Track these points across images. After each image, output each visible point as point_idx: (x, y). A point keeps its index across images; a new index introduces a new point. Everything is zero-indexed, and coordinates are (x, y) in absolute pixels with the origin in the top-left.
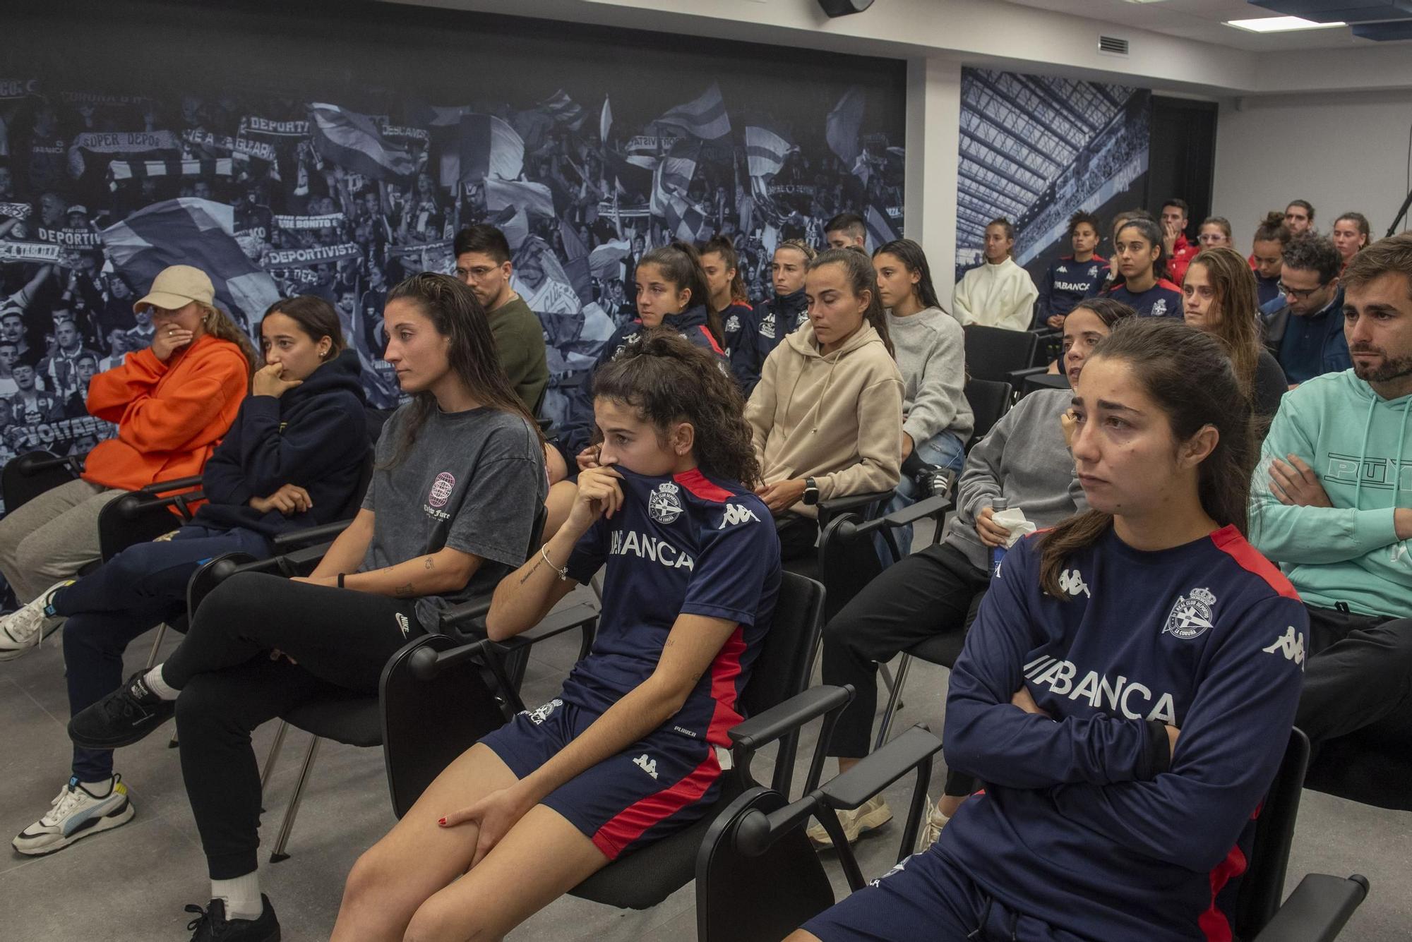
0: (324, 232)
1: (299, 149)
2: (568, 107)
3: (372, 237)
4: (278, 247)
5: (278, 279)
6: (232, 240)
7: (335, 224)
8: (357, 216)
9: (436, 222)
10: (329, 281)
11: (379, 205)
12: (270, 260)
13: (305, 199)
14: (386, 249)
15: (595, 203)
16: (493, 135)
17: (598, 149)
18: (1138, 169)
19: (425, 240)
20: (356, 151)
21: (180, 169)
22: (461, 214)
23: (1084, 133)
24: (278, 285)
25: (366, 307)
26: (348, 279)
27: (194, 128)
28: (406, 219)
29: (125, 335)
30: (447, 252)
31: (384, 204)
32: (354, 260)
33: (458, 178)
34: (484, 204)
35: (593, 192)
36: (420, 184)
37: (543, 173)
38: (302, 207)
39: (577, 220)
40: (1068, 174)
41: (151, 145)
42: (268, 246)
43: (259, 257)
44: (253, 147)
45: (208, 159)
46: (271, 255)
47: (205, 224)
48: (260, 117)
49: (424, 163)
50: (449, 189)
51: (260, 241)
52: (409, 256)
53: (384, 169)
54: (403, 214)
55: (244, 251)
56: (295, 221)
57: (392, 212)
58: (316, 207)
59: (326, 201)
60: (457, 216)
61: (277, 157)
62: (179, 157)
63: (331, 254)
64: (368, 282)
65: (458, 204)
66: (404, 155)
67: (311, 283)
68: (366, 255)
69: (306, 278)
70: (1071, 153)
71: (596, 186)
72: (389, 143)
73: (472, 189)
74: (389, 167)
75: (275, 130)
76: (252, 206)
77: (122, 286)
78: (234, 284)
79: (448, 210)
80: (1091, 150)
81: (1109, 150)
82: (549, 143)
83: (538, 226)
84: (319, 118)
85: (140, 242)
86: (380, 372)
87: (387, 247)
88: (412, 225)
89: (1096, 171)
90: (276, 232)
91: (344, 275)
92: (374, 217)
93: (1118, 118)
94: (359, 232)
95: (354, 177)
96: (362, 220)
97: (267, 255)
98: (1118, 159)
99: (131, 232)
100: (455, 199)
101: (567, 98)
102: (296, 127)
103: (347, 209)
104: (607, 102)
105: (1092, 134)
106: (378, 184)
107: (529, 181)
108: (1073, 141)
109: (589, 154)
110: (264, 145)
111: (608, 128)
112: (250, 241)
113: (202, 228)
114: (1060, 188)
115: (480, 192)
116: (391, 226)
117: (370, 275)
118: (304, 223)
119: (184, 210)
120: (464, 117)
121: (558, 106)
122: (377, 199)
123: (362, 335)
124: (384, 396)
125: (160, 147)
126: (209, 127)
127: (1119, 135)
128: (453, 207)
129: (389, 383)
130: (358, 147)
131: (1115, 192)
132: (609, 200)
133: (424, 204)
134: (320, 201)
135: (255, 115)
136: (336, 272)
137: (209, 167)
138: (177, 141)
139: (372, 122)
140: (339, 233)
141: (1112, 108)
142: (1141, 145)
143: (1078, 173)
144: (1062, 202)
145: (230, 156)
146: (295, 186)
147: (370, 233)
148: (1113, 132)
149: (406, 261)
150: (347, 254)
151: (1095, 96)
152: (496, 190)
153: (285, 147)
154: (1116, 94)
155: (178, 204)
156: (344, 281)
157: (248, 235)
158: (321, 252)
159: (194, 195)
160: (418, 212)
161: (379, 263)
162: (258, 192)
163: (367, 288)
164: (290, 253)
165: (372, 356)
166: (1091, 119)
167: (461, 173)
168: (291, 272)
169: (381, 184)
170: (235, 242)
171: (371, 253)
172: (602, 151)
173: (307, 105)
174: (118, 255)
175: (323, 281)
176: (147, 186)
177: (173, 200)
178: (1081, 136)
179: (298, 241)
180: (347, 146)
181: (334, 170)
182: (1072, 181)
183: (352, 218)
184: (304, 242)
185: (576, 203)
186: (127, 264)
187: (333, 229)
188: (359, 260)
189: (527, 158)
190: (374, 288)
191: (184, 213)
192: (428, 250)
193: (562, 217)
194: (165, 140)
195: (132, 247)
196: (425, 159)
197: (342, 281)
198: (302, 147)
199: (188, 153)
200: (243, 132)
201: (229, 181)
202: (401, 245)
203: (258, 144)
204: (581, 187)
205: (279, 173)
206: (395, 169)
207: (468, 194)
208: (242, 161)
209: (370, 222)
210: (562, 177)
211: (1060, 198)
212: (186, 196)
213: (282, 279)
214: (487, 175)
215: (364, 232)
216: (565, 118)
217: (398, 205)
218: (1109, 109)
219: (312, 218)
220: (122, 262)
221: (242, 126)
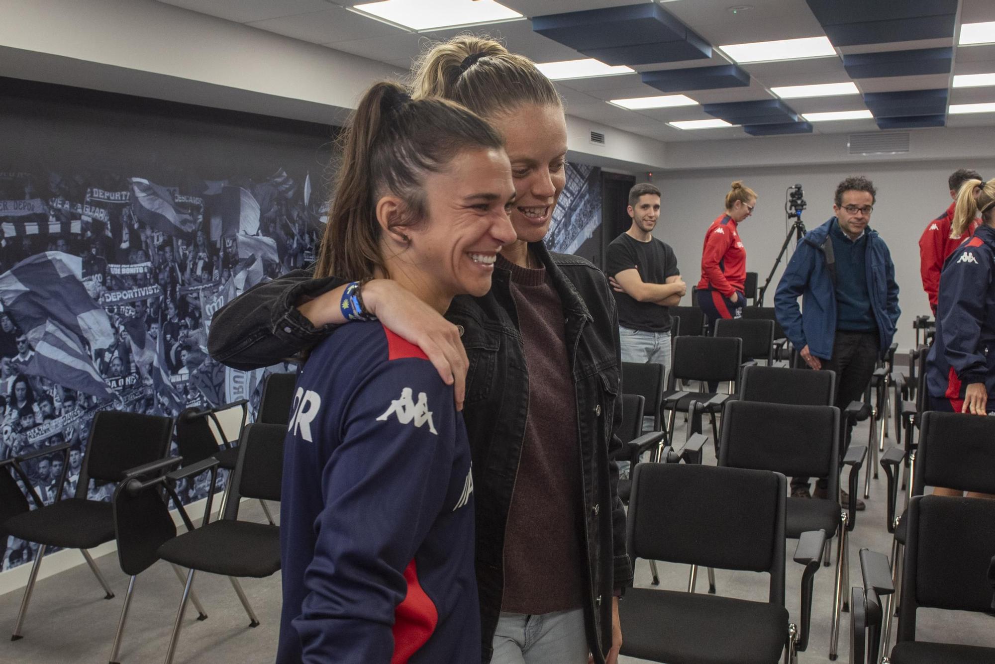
0: (139, 277)
1: (124, 213)
2: (285, 182)
3: (169, 280)
4: (110, 289)
5: (110, 314)
6: (80, 284)
7: (146, 270)
8: (160, 264)
9: (208, 268)
10: (142, 315)
11: (173, 255)
12: (105, 299)
13: (127, 251)
14: (177, 290)
15: (302, 252)
16: (242, 202)
17: (303, 212)
18: (597, 222)
19: (201, 282)
20: (158, 214)
21: (48, 229)
22: (223, 261)
23: (568, 198)
24: (111, 318)
25: (165, 334)
26: (154, 313)
27: (56, 196)
28: (190, 265)
29: (11, 362)
30: (215, 291)
31: (176, 254)
32: (158, 298)
33: (221, 233)
34: (236, 254)
35: (301, 244)
36: (198, 239)
37: (271, 229)
38: (125, 258)
39: (292, 265)
40: (561, 226)
41: (29, 210)
42: (104, 288)
43: (98, 297)
44: (94, 212)
45: (66, 219)
46: (106, 295)
47: (64, 272)
48: (99, 188)
49: (201, 222)
50: (216, 242)
51: (99, 284)
52: (191, 294)
53: (175, 227)
54: (188, 262)
55: (89, 292)
56: (121, 268)
57: (181, 260)
58: (134, 257)
59: (140, 253)
60: (221, 263)
61: (110, 220)
62: (47, 220)
63: (144, 294)
64: (166, 315)
65: (221, 254)
66: (188, 217)
67: (131, 316)
68: (165, 294)
69: (128, 313)
70: (561, 211)
71: (302, 239)
72: (179, 208)
73: (229, 242)
74: (179, 226)
75: (109, 198)
76: (94, 257)
77: (9, 322)
78: (81, 318)
79: (215, 258)
80: (572, 209)
81: (581, 209)
82: (275, 208)
83: (269, 270)
84: (136, 188)
85: (21, 287)
86: (174, 385)
87: (178, 287)
88: (193, 271)
89: (575, 224)
90: (109, 277)
91: (152, 310)
92: (170, 265)
93: (585, 186)
94: (161, 276)
95: (158, 234)
96: (162, 267)
97: (103, 295)
98: (586, 215)
99: (15, 279)
100: (219, 250)
101: (285, 174)
102: (121, 196)
103: (153, 259)
104: (308, 177)
105: (572, 198)
106: (172, 240)
107: (264, 236)
108: (562, 203)
109: (298, 215)
110: (102, 210)
111: (309, 195)
112: (92, 285)
113: (62, 275)
114: (557, 236)
115: (234, 244)
116: (181, 271)
117: (168, 309)
118: (128, 270)
119: (50, 261)
120: (224, 188)
121: (279, 180)
122: (172, 250)
123: (163, 356)
124: (177, 403)
125: (35, 212)
126: (67, 197)
127: (586, 199)
128: (218, 256)
129: (180, 393)
130: (159, 211)
131: (585, 238)
132: (310, 249)
133: (201, 254)
134: (137, 253)
135: (96, 187)
136: (147, 307)
137: (66, 226)
138: (45, 207)
139: (167, 193)
140: (148, 277)
141: (581, 180)
142: (597, 205)
143: (566, 225)
144: (558, 246)
145: (80, 219)
146: (121, 241)
147: (168, 277)
148: (582, 197)
149: (190, 298)
150: (154, 293)
151: (573, 173)
152: (244, 243)
153: (115, 211)
154: (583, 170)
155: (46, 256)
156: (152, 315)
157: (91, 280)
158: (137, 292)
159: (56, 250)
160: (197, 261)
161: (173, 300)
162: (98, 247)
163: (166, 320)
164: (118, 293)
165: (170, 372)
166: (571, 188)
167: (223, 230)
168: (119, 308)
169: (174, 239)
170: (83, 286)
171: (169, 292)
172: (306, 213)
173: (128, 179)
174: (6, 297)
175: (139, 315)
176: (26, 242)
177: (42, 254)
178: (566, 200)
179: (123, 284)
180: (153, 210)
181: (145, 229)
182: (563, 231)
183: (156, 265)
184: (126, 284)
185: (291, 252)
186: (12, 305)
187: (145, 274)
188: (161, 298)
189: (262, 219)
190: (170, 319)
191: (49, 263)
192: (203, 289)
193: (283, 263)
194: (38, 206)
195: (16, 291)
196: (200, 220)
197: (150, 314)
198: (125, 211)
199: (53, 216)
200: (88, 200)
201: (79, 238)
202: (187, 285)
203: (97, 209)
204: (293, 239)
205: (111, 231)
206: (183, 228)
207: (227, 246)
208: (87, 223)
209: (168, 269)
210: (283, 233)
211: (557, 243)
212: (51, 250)
213: (113, 314)
214: (238, 232)
215: (164, 276)
216: (284, 189)
217: (185, 255)
218: (580, 181)
219: (132, 266)
220: (9, 303)
221: (88, 196)
